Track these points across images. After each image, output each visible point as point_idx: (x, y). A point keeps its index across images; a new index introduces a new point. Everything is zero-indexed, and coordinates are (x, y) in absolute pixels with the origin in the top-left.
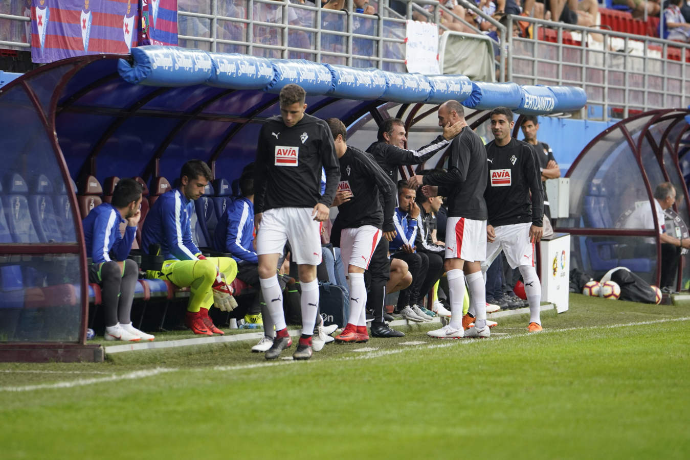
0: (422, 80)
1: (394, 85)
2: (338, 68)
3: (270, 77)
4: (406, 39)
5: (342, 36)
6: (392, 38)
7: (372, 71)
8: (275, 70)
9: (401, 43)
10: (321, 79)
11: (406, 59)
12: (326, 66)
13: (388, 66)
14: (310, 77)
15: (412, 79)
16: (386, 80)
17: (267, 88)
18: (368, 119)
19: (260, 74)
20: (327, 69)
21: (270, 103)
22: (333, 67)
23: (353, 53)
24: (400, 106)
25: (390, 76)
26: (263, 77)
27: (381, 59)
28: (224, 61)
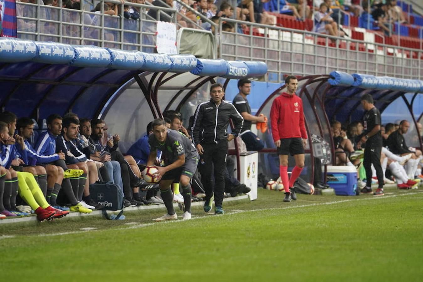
0: (166, 57)
1: (149, 61)
2: (114, 51)
3: (72, 56)
4: (157, 33)
5: (117, 31)
6: (148, 32)
7: (135, 52)
8: (75, 52)
9: (154, 35)
10: (103, 57)
11: (157, 45)
12: (107, 49)
13: (145, 50)
14: (97, 56)
15: (160, 57)
16: (144, 58)
17: (70, 63)
18: (133, 82)
19: (66, 54)
20: (107, 51)
21: (73, 72)
22: (112, 50)
23: (124, 42)
24: (153, 74)
25: (147, 55)
26: (68, 56)
27: (142, 45)
28: (44, 46)
